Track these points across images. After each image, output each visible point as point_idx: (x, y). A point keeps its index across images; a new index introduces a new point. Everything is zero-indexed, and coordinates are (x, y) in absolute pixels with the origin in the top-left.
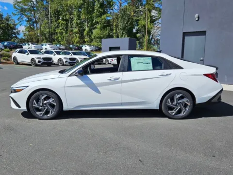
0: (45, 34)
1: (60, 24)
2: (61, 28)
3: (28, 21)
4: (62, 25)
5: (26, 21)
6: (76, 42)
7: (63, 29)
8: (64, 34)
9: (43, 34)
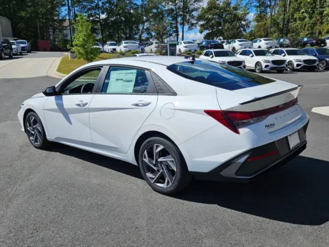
0: (278, 23)
1: (302, 5)
2: (303, 10)
3: (257, 7)
4: (304, 6)
5: (255, 6)
6: (325, 31)
7: (306, 11)
8: (307, 20)
9: (275, 23)
